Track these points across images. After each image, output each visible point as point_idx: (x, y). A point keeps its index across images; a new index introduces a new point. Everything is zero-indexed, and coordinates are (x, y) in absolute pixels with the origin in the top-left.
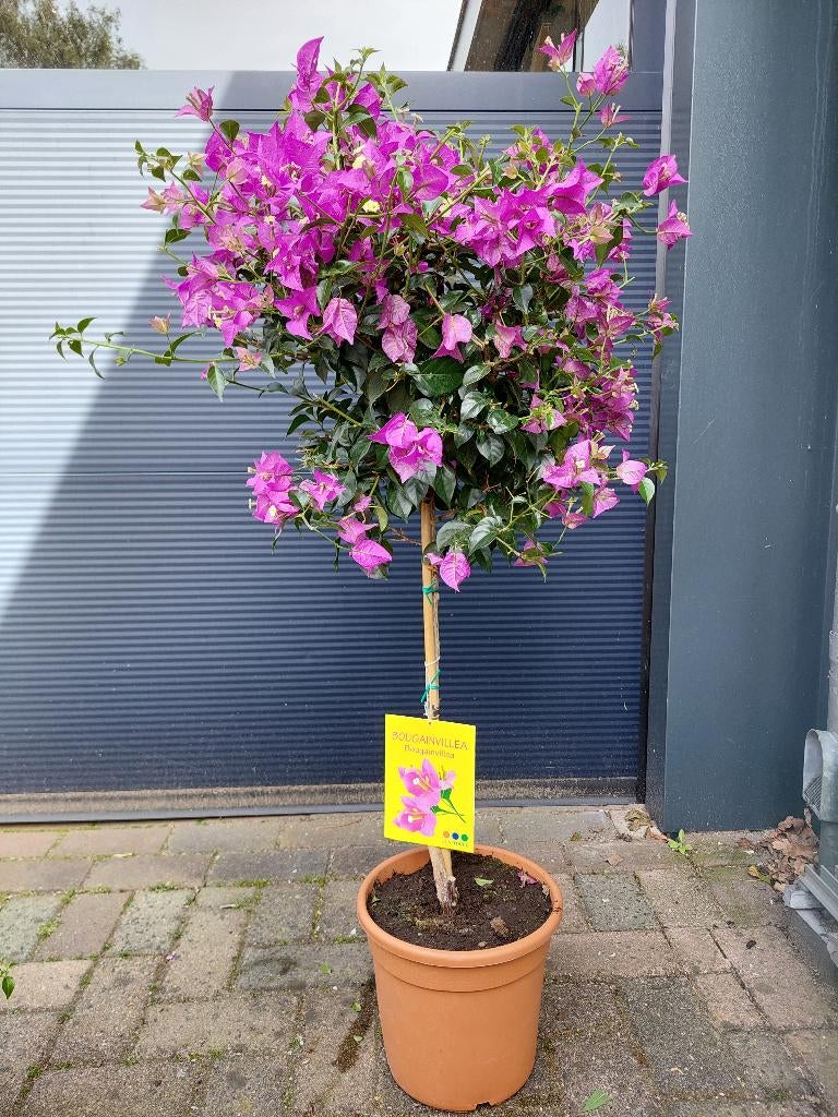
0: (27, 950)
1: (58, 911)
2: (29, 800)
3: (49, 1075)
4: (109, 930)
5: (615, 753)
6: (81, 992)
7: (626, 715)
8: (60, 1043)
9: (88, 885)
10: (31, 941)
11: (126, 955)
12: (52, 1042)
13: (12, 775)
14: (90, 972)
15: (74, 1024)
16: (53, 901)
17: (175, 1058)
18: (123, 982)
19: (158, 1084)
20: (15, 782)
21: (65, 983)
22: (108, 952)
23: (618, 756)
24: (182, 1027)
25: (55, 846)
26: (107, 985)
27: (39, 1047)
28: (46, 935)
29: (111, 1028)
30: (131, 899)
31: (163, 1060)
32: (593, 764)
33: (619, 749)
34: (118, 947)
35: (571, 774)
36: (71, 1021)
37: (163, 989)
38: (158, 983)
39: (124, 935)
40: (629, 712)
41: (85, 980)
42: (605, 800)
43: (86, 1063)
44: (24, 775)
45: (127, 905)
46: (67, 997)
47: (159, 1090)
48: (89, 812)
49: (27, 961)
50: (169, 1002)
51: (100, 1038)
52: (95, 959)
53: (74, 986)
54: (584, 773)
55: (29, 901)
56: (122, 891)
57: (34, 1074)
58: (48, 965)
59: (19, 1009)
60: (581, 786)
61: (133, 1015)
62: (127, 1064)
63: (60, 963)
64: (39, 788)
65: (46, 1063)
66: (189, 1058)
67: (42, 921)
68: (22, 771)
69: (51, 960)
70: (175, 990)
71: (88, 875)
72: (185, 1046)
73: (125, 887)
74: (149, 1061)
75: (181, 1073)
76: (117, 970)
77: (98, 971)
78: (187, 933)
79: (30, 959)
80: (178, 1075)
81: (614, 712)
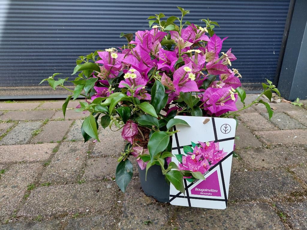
0: (27, 140)
1: (41, 126)
2: (26, 89)
3: (39, 189)
4: (65, 132)
5: (267, 72)
6: (54, 155)
7: (273, 56)
8: (44, 174)
9: (54, 118)
10: (29, 137)
11: (74, 141)
12: (41, 174)
13: (17, 78)
14: (57, 147)
15: (51, 167)
16: (39, 123)
17: (104, 179)
18: (74, 150)
19: (98, 191)
20: (19, 81)
21: (45, 151)
22: (65, 140)
23: (268, 74)
24: (106, 167)
25: (39, 107)
26: (66, 152)
27: (33, 177)
28: (36, 135)
29: (70, 168)
30: (74, 122)
31: (98, 181)
32: (258, 77)
33: (269, 71)
34: (70, 138)
35: (249, 81)
36: (49, 166)
37: (94, 153)
38: (91, 150)
39: (72, 134)
40: (275, 55)
41: (55, 150)
42: (259, 92)
43: (58, 183)
44: (22, 78)
45: (72, 124)
46: (47, 157)
47: (99, 194)
48: (53, 94)
49: (27, 143)
50: (97, 157)
51: (65, 172)
52: (60, 143)
53: (50, 152)
54: (254, 81)
55: (28, 123)
56: (69, 120)
57: (30, 188)
58: (37, 145)
59: (23, 162)
60: (251, 86)
61: (80, 163)
62: (80, 183)
63: (43, 144)
64: (30, 84)
65: (37, 184)
66: (111, 179)
67: (34, 130)
68: (21, 76)
69: (39, 143)
70: (99, 153)
71: (54, 115)
72: (109, 175)
73: (70, 118)
74: (91, 181)
75: (109, 186)
76: (70, 146)
77: (61, 147)
78: (101, 132)
79: (29, 143)
80: (108, 187)
81: (269, 55)
